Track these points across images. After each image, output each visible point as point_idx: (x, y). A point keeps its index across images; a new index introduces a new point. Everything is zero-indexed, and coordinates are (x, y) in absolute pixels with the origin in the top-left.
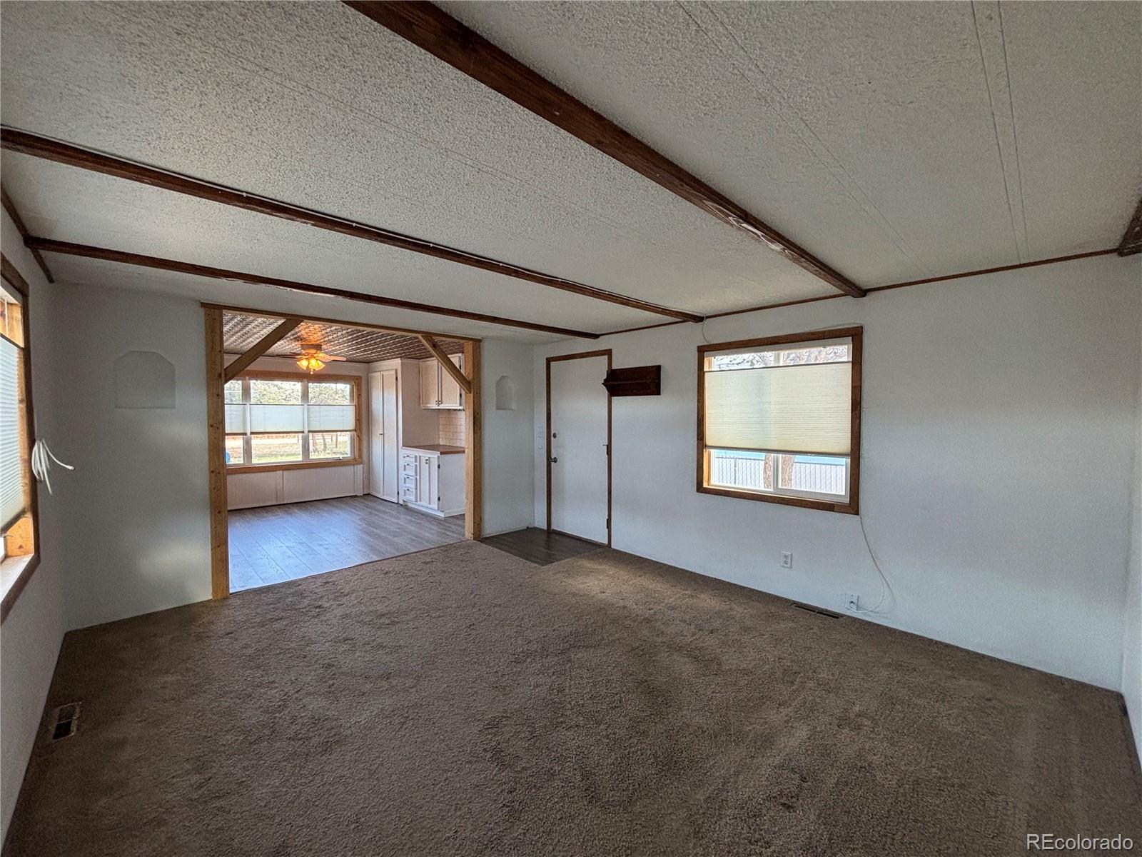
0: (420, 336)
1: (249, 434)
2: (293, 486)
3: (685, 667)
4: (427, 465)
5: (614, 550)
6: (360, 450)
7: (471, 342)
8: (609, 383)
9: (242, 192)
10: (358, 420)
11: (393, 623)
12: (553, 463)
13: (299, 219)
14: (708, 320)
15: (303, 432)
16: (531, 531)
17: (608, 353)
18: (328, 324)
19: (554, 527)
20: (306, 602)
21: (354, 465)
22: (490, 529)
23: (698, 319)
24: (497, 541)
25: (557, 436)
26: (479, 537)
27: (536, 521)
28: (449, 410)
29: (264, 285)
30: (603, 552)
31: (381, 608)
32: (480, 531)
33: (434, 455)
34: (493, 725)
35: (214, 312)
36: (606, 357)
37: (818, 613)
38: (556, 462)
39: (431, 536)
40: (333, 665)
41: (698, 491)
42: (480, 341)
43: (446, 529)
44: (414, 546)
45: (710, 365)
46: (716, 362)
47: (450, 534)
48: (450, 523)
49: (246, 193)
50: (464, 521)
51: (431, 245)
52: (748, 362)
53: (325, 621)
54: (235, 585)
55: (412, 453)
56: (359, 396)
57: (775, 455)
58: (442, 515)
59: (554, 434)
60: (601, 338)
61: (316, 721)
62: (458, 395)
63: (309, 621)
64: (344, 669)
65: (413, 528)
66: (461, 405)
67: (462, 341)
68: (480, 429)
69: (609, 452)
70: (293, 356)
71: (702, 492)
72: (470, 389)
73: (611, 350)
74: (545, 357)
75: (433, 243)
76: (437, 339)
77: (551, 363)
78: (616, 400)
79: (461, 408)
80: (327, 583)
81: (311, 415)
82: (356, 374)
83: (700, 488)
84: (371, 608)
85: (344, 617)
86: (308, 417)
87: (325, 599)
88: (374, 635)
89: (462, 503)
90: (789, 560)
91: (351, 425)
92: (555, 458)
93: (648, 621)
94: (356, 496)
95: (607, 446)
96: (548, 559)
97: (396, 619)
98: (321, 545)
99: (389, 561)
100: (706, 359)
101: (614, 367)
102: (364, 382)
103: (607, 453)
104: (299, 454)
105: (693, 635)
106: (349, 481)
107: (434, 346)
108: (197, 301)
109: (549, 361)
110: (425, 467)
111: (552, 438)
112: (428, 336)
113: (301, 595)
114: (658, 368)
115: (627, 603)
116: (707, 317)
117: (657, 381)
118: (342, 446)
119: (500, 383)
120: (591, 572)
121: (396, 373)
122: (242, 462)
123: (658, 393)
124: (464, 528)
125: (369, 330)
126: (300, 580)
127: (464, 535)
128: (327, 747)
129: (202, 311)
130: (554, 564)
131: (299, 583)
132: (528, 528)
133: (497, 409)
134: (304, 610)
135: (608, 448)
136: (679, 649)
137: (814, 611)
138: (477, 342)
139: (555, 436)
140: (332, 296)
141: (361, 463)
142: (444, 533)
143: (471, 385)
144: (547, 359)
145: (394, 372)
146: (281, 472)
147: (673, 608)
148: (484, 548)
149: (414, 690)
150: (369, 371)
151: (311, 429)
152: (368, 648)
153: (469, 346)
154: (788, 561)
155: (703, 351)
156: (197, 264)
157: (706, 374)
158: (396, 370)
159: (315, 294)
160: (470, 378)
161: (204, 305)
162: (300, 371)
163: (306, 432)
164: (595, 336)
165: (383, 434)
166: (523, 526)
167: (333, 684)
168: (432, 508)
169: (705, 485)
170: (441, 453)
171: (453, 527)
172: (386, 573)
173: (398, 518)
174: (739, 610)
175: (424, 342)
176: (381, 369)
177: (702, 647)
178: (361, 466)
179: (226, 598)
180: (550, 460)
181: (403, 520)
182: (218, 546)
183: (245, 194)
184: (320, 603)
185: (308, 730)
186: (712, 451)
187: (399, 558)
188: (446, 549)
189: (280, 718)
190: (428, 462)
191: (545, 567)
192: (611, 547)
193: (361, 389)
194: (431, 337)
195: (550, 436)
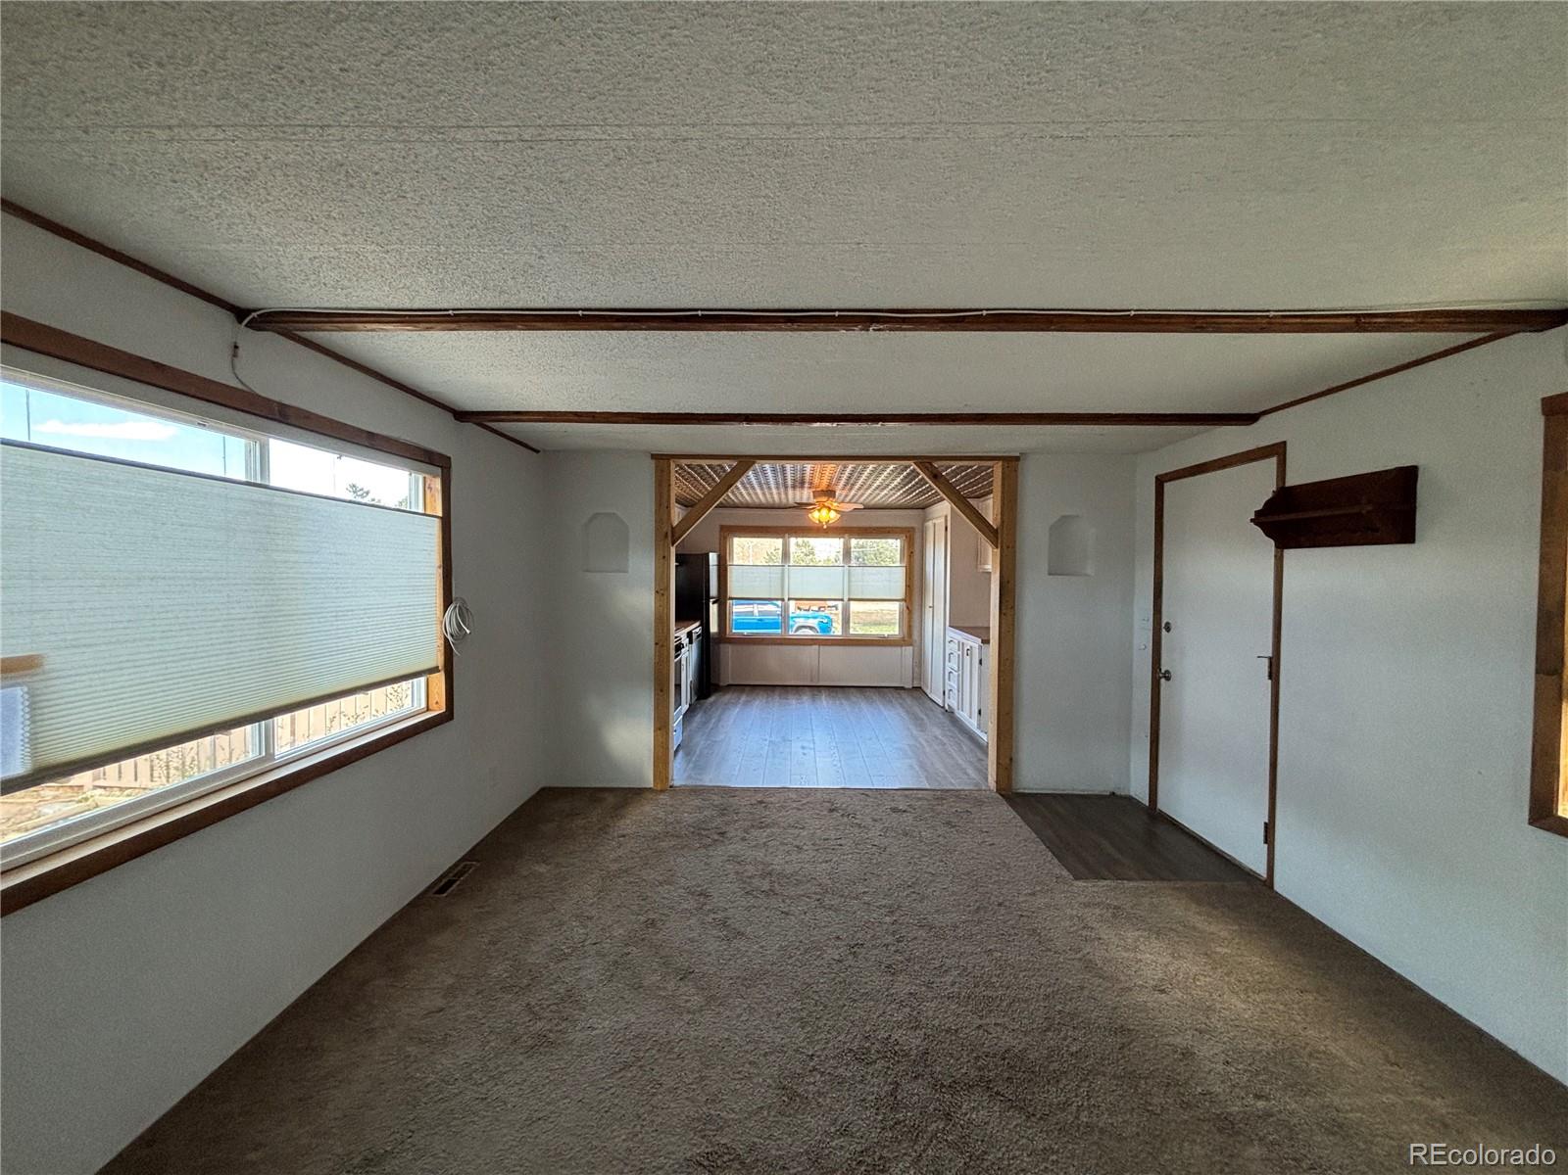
0: (912, 464)
1: (786, 599)
2: (836, 665)
4: (969, 657)
5: (1277, 896)
6: (910, 627)
7: (1000, 463)
8: (1270, 519)
10: (909, 587)
12: (1163, 681)
15: (842, 600)
17: (1278, 451)
19: (1162, 804)
21: (902, 646)
22: (1033, 776)
25: (1173, 627)
26: (1008, 792)
27: (1132, 789)
32: (1009, 778)
33: (976, 644)
35: (662, 463)
36: (1273, 461)
38: (1168, 679)
41: (1534, 823)
42: (1017, 459)
43: (972, 763)
47: (971, 771)
53: (708, 857)
55: (959, 638)
56: (911, 554)
58: (985, 738)
59: (1167, 624)
60: (1263, 420)
61: (566, 997)
63: (695, 850)
64: (659, 937)
67: (986, 463)
69: (1274, 673)
71: (1546, 827)
72: (997, 538)
73: (1285, 443)
74: (1155, 475)
77: (1165, 485)
78: (1295, 558)
80: (761, 802)
81: (853, 579)
82: (908, 525)
83: (1542, 815)
84: (769, 858)
85: (731, 859)
86: (849, 581)
87: (738, 824)
88: (733, 902)
91: (901, 594)
92: (1167, 672)
94: (902, 688)
95: (1270, 659)
96: (1099, 869)
97: (778, 888)
101: (1288, 484)
102: (917, 536)
103: (1270, 677)
106: (894, 666)
107: (935, 477)
108: (645, 452)
109: (1161, 481)
110: (967, 660)
111: (1164, 632)
112: (925, 461)
113: (723, 811)
114: (1408, 473)
117: (1406, 506)
118: (882, 617)
119: (1060, 529)
121: (946, 521)
123: (1405, 537)
130: (1101, 883)
132: (1112, 793)
133: (1050, 574)
135: (1271, 666)
138: (1011, 463)
139: (1168, 629)
141: (911, 645)
142: (963, 769)
144: (1156, 478)
145: (943, 520)
146: (817, 647)
148: (1006, 811)
150: (925, 520)
151: (852, 597)
153: (998, 471)
158: (946, 517)
160: (998, 522)
161: (654, 457)
163: (846, 599)
164: (1249, 419)
165: (933, 607)
166: (1103, 788)
168: (973, 722)
170: (983, 642)
173: (924, 730)
175: (920, 471)
176: (936, 515)
178: (911, 648)
180: (1159, 674)
181: (930, 735)
184: (727, 829)
185: (549, 1006)
190: (970, 652)
191: (1080, 883)
192: (1271, 886)
193: (913, 544)
194: (930, 464)
195: (1159, 627)
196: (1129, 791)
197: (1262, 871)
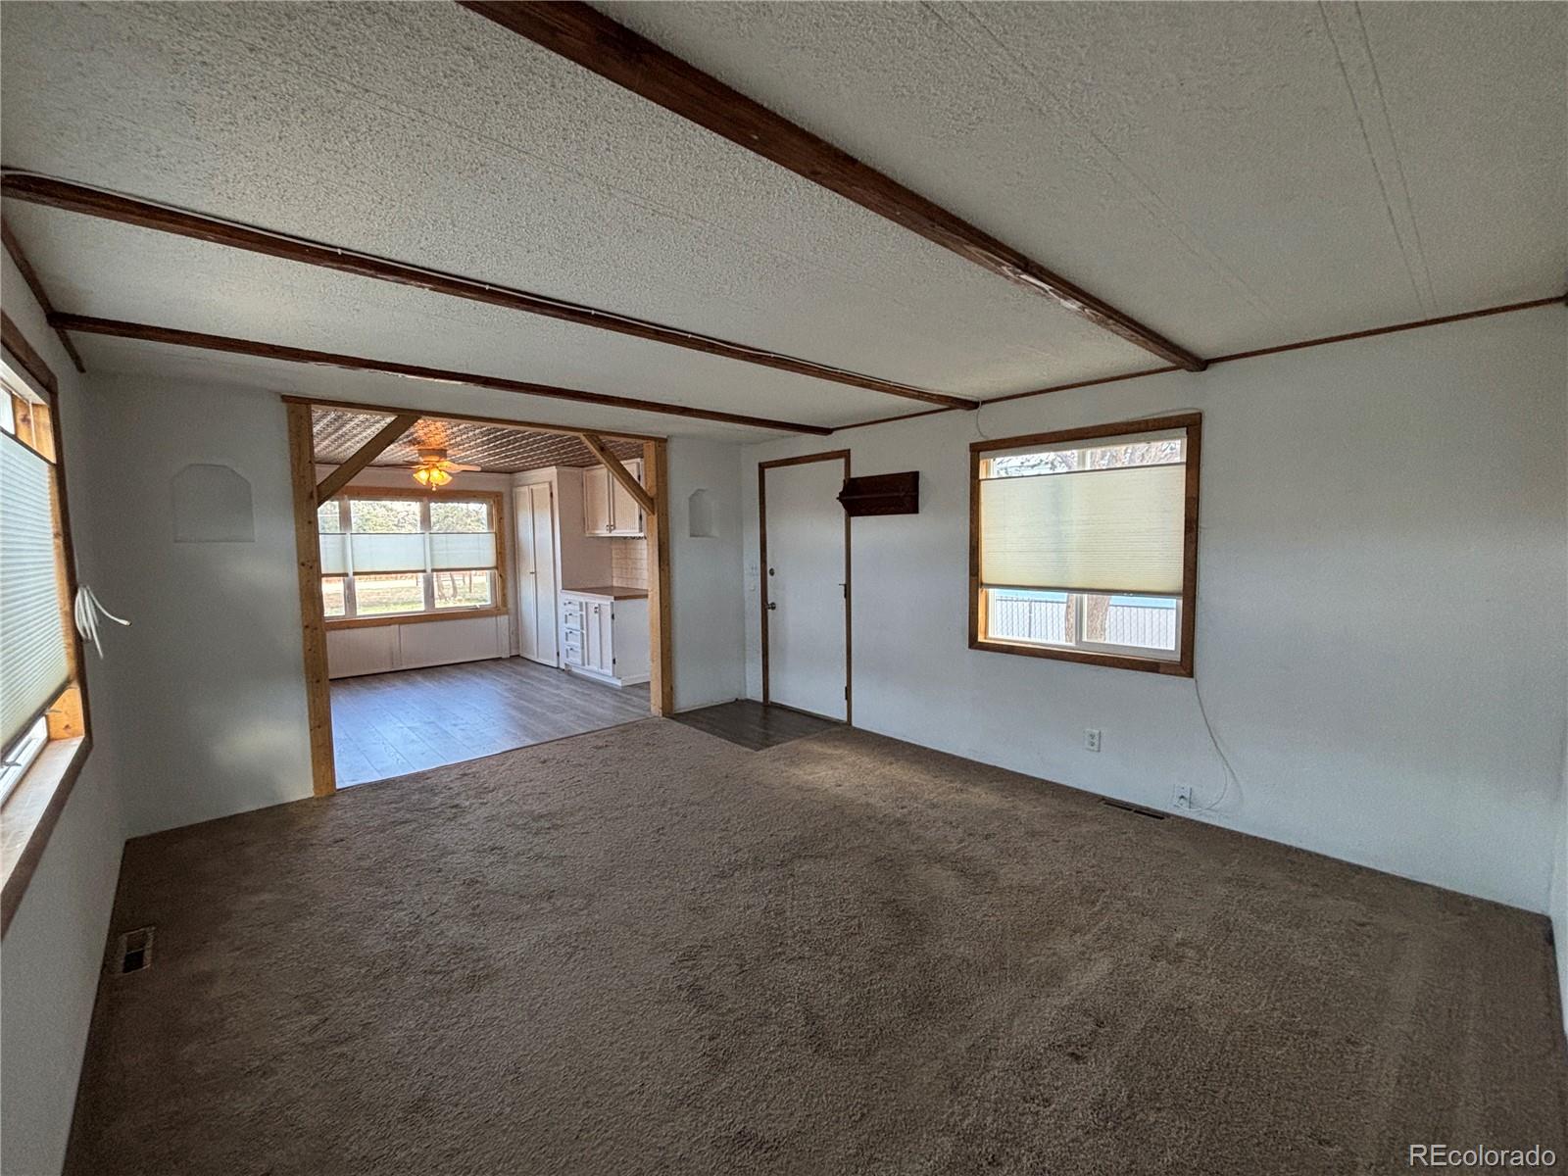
0: (581, 435)
1: (351, 574)
2: (416, 646)
3: (946, 882)
4: (597, 615)
5: (855, 728)
6: (504, 595)
7: (653, 442)
8: (846, 498)
9: (336, 247)
10: (500, 553)
11: (556, 827)
12: (770, 611)
13: (412, 282)
14: (986, 406)
15: (424, 571)
16: (741, 704)
17: (845, 454)
18: (454, 421)
19: (773, 698)
20: (438, 800)
21: (496, 616)
22: (685, 701)
23: (971, 405)
24: (692, 717)
25: (776, 573)
26: (669, 712)
27: (748, 690)
28: (625, 538)
29: (367, 370)
30: (841, 731)
31: (538, 808)
32: (671, 704)
33: (606, 602)
34: (690, 956)
35: (299, 408)
36: (842, 461)
37: (1136, 812)
38: (773, 608)
39: (605, 712)
40: (477, 882)
41: (970, 647)
42: (665, 441)
43: (625, 703)
44: (581, 726)
45: (988, 471)
46: (996, 466)
47: (630, 709)
48: (628, 694)
49: (342, 249)
50: (649, 692)
51: (593, 312)
52: (1047, 463)
53: (465, 825)
54: (344, 779)
55: (576, 598)
56: (500, 519)
57: (1079, 595)
58: (619, 683)
59: (772, 570)
60: (834, 433)
61: (458, 951)
62: (637, 517)
63: (443, 825)
64: (492, 886)
65: (578, 702)
66: (641, 530)
67: (642, 441)
68: (668, 565)
69: (847, 594)
70: (409, 465)
71: (976, 648)
72: (653, 508)
73: (849, 450)
74: (758, 462)
75: (595, 310)
76: (604, 439)
77: (766, 470)
78: (857, 522)
79: (642, 535)
80: (465, 775)
81: (435, 547)
82: (496, 489)
83: (974, 643)
84: (525, 808)
85: (491, 819)
86: (431, 550)
87: (463, 796)
88: (531, 843)
89: (647, 669)
90: (1096, 741)
91: (491, 561)
92: (773, 604)
93: (900, 823)
94: (500, 658)
95: (845, 585)
96: (765, 742)
97: (559, 822)
98: (455, 725)
99: (546, 746)
100: (981, 462)
101: (853, 476)
102: (506, 499)
103: (845, 596)
104: (421, 602)
105: (961, 841)
106: (492, 637)
107: (602, 449)
108: (276, 393)
109: (762, 467)
110: (594, 617)
111: (769, 575)
112: (593, 434)
113: (432, 791)
114: (915, 475)
115: (872, 801)
116: (984, 402)
117: (913, 494)
118: (478, 591)
119: (694, 499)
120: (821, 758)
121: (551, 487)
122: (343, 613)
123: (915, 510)
124: (649, 700)
125: (511, 428)
126: (429, 771)
127: (649, 710)
128: (474, 982)
129: (284, 406)
130: (771, 748)
131: (429, 775)
132: (737, 700)
133: (692, 535)
134: (436, 811)
135: (845, 590)
136: (940, 859)
137: (1130, 810)
138: (661, 442)
139: (772, 573)
140: (460, 383)
141: (507, 613)
142: (621, 708)
143: (654, 502)
144: (760, 465)
145: (547, 486)
146: (397, 626)
147: (934, 806)
148: (678, 727)
149: (586, 912)
150: (513, 486)
151: (436, 567)
152: (523, 859)
153: (650, 449)
154: (1095, 743)
155: (978, 450)
156: (276, 344)
157: (982, 483)
158: (550, 484)
159: (436, 380)
160: (652, 493)
161: (285, 399)
162: (418, 487)
163: (429, 571)
164: (827, 431)
165: (535, 573)
166: (729, 698)
167: (478, 906)
168: (605, 673)
169: (981, 639)
170: (616, 599)
171: (635, 699)
172: (544, 762)
173: (558, 688)
174: (1027, 808)
175: (587, 443)
176: (529, 482)
177: (972, 858)
178: (506, 617)
179: (334, 795)
180: (766, 606)
181: (567, 691)
182: (319, 727)
183: (339, 251)
184: (456, 802)
185: (449, 962)
186: (991, 591)
187: (561, 742)
188: (624, 729)
189: (411, 947)
190: (598, 610)
191: (760, 752)
192: (850, 724)
193: (502, 509)
194: (597, 437)
195: (765, 573)
196: (745, 695)
197: (844, 718)
